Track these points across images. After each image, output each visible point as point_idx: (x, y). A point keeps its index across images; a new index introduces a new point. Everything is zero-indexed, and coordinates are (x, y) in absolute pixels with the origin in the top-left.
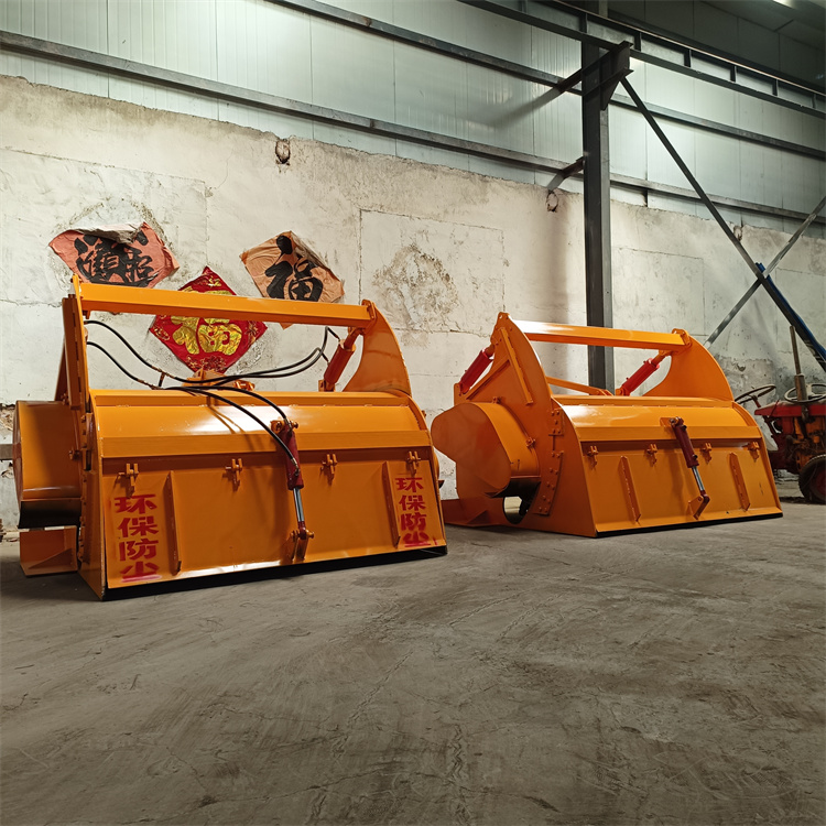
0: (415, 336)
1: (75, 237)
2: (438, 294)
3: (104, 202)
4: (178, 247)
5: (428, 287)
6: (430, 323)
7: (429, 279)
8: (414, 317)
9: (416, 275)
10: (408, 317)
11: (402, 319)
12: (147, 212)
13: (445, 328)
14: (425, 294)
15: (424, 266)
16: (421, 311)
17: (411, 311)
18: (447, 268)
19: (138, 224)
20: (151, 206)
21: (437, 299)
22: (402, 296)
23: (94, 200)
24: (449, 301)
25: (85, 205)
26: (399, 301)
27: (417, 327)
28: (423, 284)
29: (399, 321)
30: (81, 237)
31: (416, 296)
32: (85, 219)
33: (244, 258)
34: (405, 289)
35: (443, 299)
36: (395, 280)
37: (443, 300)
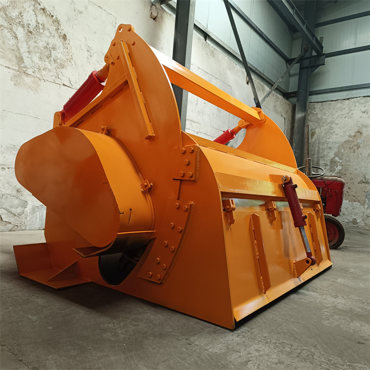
0: (28, 80)
2: (54, 49)
5: (44, 39)
6: (44, 72)
7: (47, 32)
8: (27, 62)
9: (33, 23)
10: (20, 60)
11: (14, 60)
13: (58, 81)
14: (41, 44)
15: (42, 18)
16: (36, 58)
17: (25, 55)
18: (65, 28)
21: (53, 53)
22: (16, 37)
24: (64, 58)
26: (12, 42)
27: (30, 72)
28: (40, 34)
29: (10, 60)
31: (32, 43)
34: (21, 32)
35: (59, 54)
36: (10, 20)
37: (59, 56)
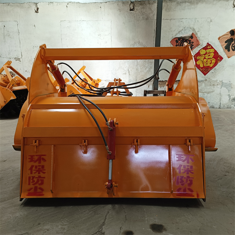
1: (176, 39)
3: (183, 29)
4: (201, 38)
12: (194, 30)
19: (191, 33)
20: (195, 28)
23: (181, 29)
25: (179, 30)
30: (177, 39)
32: (178, 34)
33: (219, 39)
